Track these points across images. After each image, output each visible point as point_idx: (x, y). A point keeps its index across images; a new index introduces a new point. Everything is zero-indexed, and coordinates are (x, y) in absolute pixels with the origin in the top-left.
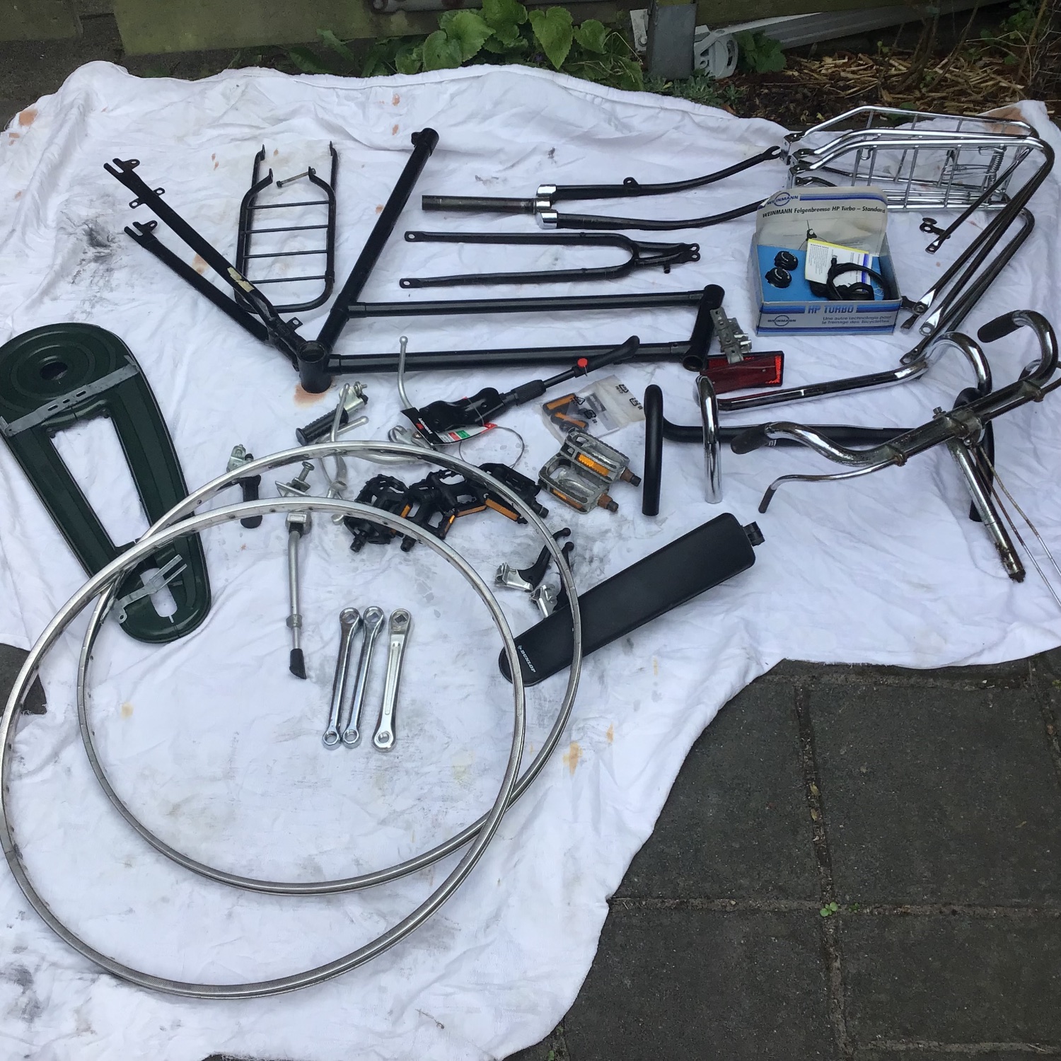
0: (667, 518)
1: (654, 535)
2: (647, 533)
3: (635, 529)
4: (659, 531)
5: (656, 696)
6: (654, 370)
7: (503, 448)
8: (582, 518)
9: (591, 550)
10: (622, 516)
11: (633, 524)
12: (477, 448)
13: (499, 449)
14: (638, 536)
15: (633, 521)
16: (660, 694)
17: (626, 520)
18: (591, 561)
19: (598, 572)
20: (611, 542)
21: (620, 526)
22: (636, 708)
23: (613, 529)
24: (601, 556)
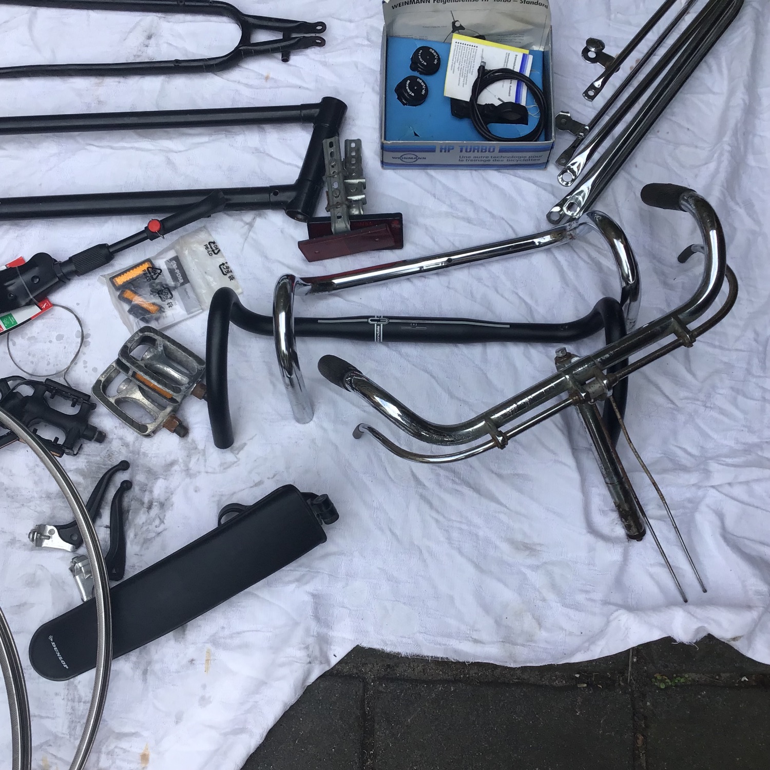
0: (245, 444)
1: (229, 467)
2: (222, 464)
3: (205, 461)
4: (236, 462)
5: (204, 701)
7: (60, 337)
8: (146, 444)
9: (151, 492)
10: (193, 441)
11: (204, 455)
12: (29, 335)
13: (54, 340)
14: (210, 470)
15: (204, 450)
16: (210, 697)
17: (196, 448)
18: (150, 508)
19: (157, 522)
20: (177, 478)
21: (189, 456)
22: (178, 720)
23: (181, 460)
24: (162, 500)
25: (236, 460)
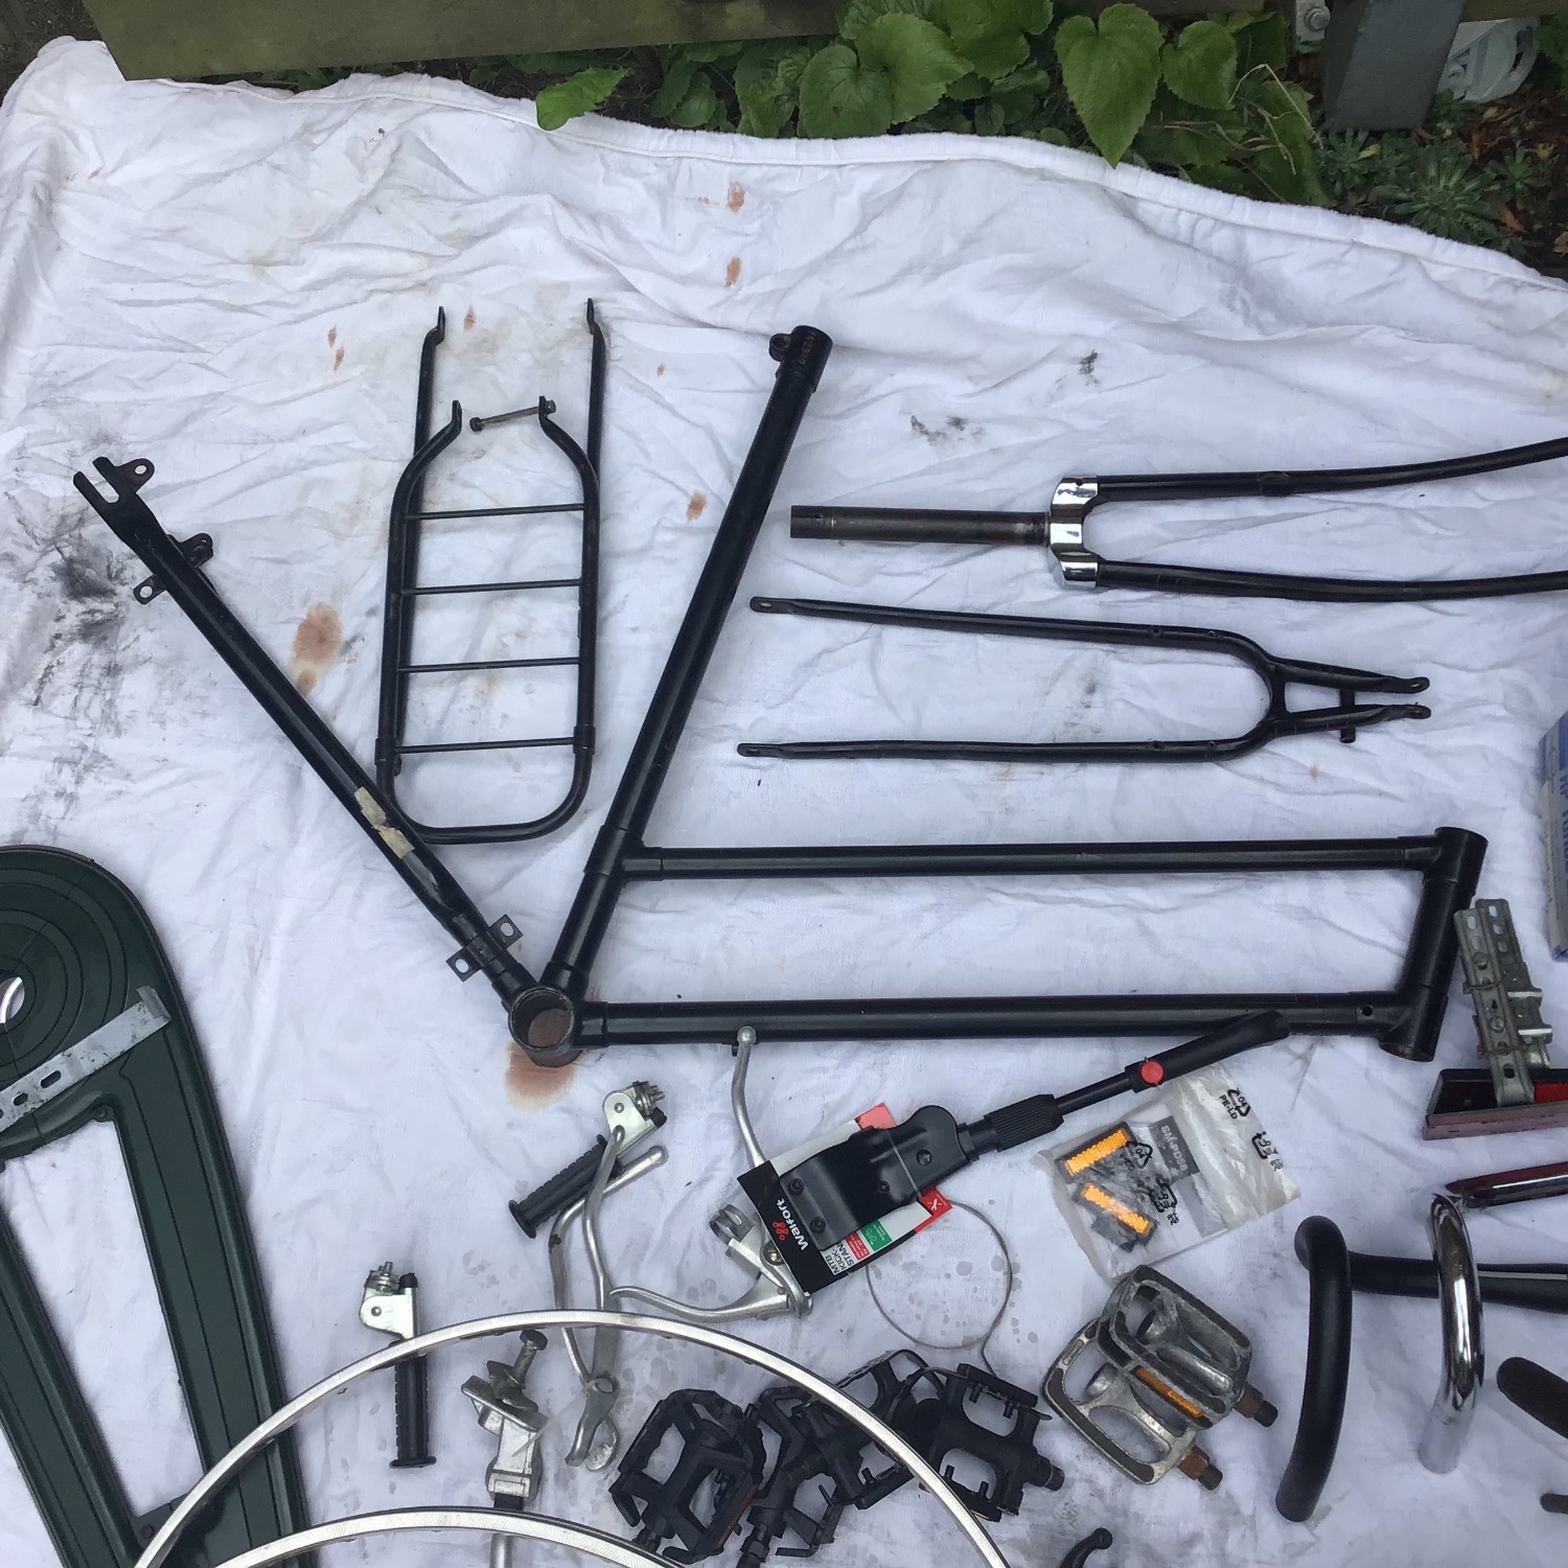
0: (1330, 1508)
1: (1300, 1553)
2: (1287, 1547)
3: (1256, 1537)
4: (1311, 1545)
6: (1311, 1048)
7: (964, 1269)
8: (1140, 1498)
10: (1230, 1497)
11: (1253, 1527)
12: (905, 1260)
13: (954, 1273)
14: (1264, 1558)
15: (1253, 1517)
17: (1237, 1512)
21: (1224, 1527)
23: (1206, 1533)
25: (1313, 1540)
